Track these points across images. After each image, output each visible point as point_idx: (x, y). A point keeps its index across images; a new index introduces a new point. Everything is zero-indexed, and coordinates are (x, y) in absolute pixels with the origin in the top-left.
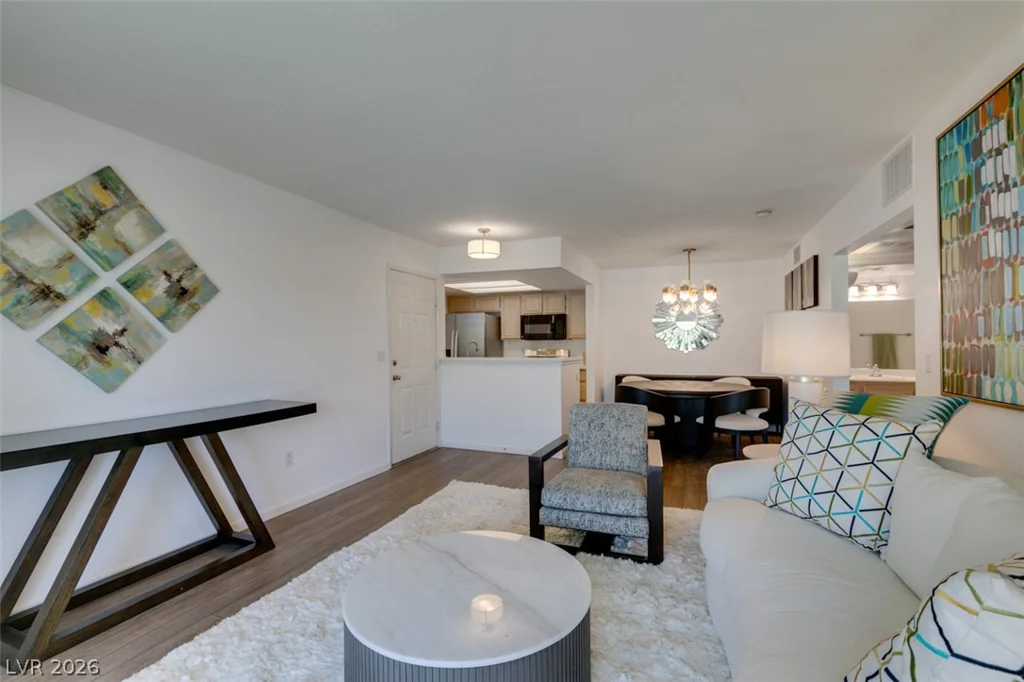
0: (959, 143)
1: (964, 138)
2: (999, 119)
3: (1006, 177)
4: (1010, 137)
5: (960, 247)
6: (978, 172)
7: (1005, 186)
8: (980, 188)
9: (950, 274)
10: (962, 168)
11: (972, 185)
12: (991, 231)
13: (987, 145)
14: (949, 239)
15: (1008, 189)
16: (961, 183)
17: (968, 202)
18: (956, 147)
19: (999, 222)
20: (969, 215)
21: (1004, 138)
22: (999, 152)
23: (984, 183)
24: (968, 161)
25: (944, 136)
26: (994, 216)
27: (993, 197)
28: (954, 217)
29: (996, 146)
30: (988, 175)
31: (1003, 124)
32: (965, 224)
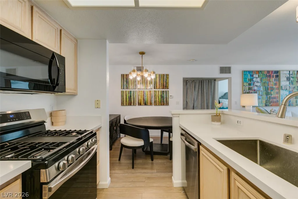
0: (249, 73)
1: (250, 73)
2: (257, 74)
3: (258, 81)
4: (259, 77)
5: (248, 87)
6: (253, 79)
7: (258, 82)
8: (253, 81)
9: (246, 90)
10: (249, 77)
11: (251, 80)
12: (255, 87)
13: (254, 76)
14: (246, 85)
15: (258, 83)
16: (249, 79)
17: (250, 82)
18: (248, 74)
19: (256, 86)
20: (251, 84)
21: (258, 77)
22: (257, 78)
23: (254, 80)
24: (251, 76)
25: (245, 71)
26: (256, 85)
27: (256, 83)
28: (247, 83)
29: (256, 77)
30: (255, 79)
31: (257, 75)
32: (250, 84)
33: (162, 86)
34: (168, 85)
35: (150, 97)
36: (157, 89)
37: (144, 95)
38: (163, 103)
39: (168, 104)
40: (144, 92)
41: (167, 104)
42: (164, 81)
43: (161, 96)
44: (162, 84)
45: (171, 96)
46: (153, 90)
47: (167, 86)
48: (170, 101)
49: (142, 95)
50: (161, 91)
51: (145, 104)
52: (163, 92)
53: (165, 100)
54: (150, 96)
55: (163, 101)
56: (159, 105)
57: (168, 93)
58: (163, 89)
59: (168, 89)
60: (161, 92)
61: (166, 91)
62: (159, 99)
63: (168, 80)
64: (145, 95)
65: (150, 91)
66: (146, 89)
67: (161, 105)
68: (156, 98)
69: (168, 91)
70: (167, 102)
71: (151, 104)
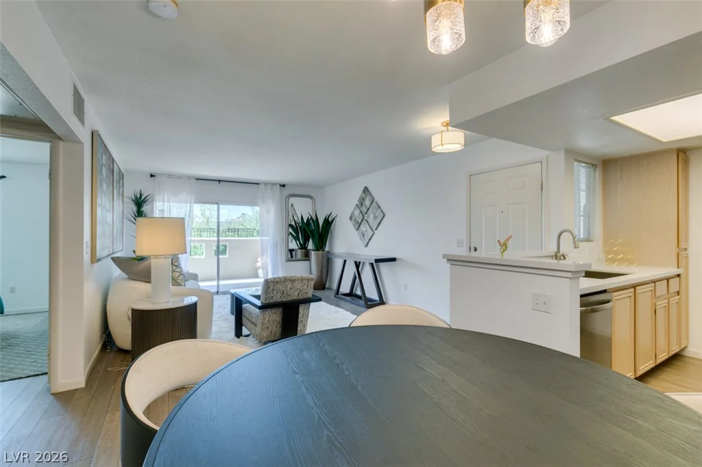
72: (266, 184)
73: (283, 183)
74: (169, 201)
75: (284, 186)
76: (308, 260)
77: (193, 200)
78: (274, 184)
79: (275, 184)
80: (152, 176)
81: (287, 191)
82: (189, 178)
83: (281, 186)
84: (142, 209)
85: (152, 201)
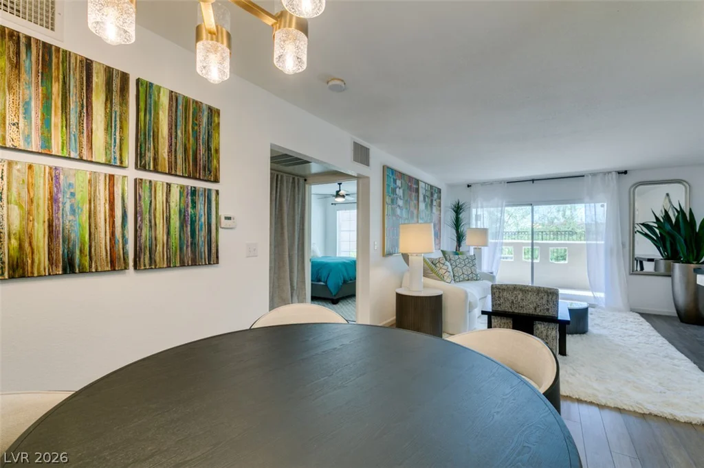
0: (392, 174)
2: (400, 180)
3: (401, 196)
13: (397, 183)
15: (401, 199)
16: (392, 188)
23: (397, 193)
24: (394, 183)
25: (388, 168)
27: (398, 199)
29: (399, 186)
33: (186, 159)
34: (218, 162)
35: (112, 216)
36: (156, 171)
37: (53, 200)
38: (193, 252)
39: (217, 257)
40: (54, 176)
41: (212, 258)
42: (196, 139)
43: (182, 213)
44: (186, 150)
45: (229, 218)
46: (132, 173)
47: (213, 170)
48: (226, 240)
49: (42, 194)
50: (182, 187)
51: (70, 267)
52: (194, 192)
53: (202, 236)
54: (112, 209)
55: (194, 244)
56: (169, 267)
57: (217, 204)
58: (195, 178)
59: (216, 181)
60: (181, 194)
61: (210, 190)
62: (168, 233)
63: (215, 135)
64: (66, 202)
65: (112, 177)
66: (81, 160)
67: (183, 265)
68: (152, 226)
69: (217, 192)
70: (214, 250)
71: (115, 264)
72: (594, 174)
73: (623, 169)
74: (482, 207)
75: (625, 172)
76: (670, 276)
77: (504, 204)
78: (607, 173)
79: (610, 172)
80: (469, 186)
81: (629, 180)
82: (500, 182)
83: (619, 173)
84: (460, 216)
85: (470, 207)
